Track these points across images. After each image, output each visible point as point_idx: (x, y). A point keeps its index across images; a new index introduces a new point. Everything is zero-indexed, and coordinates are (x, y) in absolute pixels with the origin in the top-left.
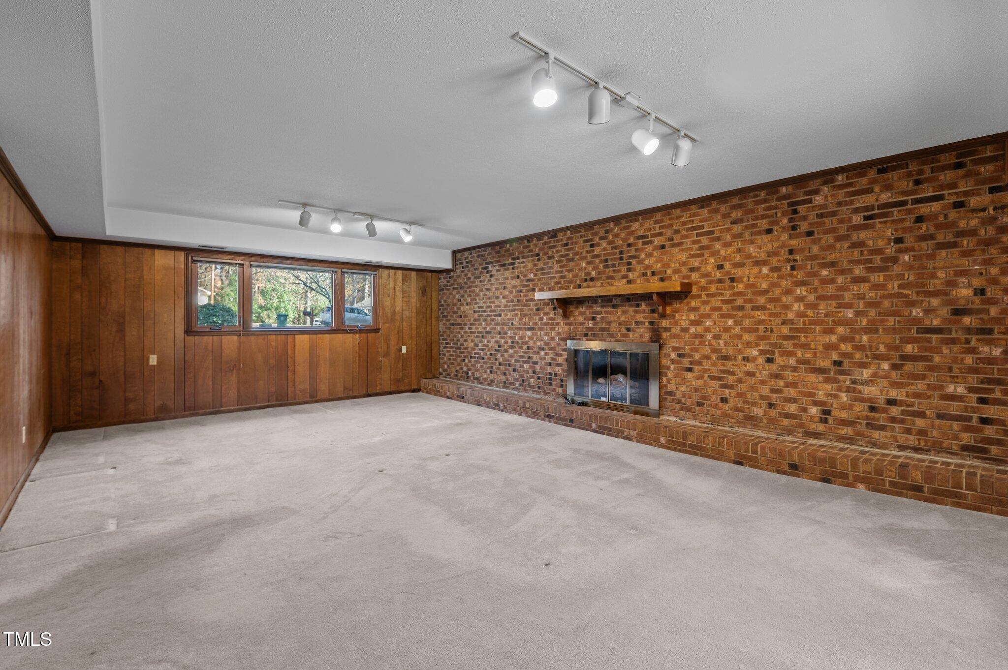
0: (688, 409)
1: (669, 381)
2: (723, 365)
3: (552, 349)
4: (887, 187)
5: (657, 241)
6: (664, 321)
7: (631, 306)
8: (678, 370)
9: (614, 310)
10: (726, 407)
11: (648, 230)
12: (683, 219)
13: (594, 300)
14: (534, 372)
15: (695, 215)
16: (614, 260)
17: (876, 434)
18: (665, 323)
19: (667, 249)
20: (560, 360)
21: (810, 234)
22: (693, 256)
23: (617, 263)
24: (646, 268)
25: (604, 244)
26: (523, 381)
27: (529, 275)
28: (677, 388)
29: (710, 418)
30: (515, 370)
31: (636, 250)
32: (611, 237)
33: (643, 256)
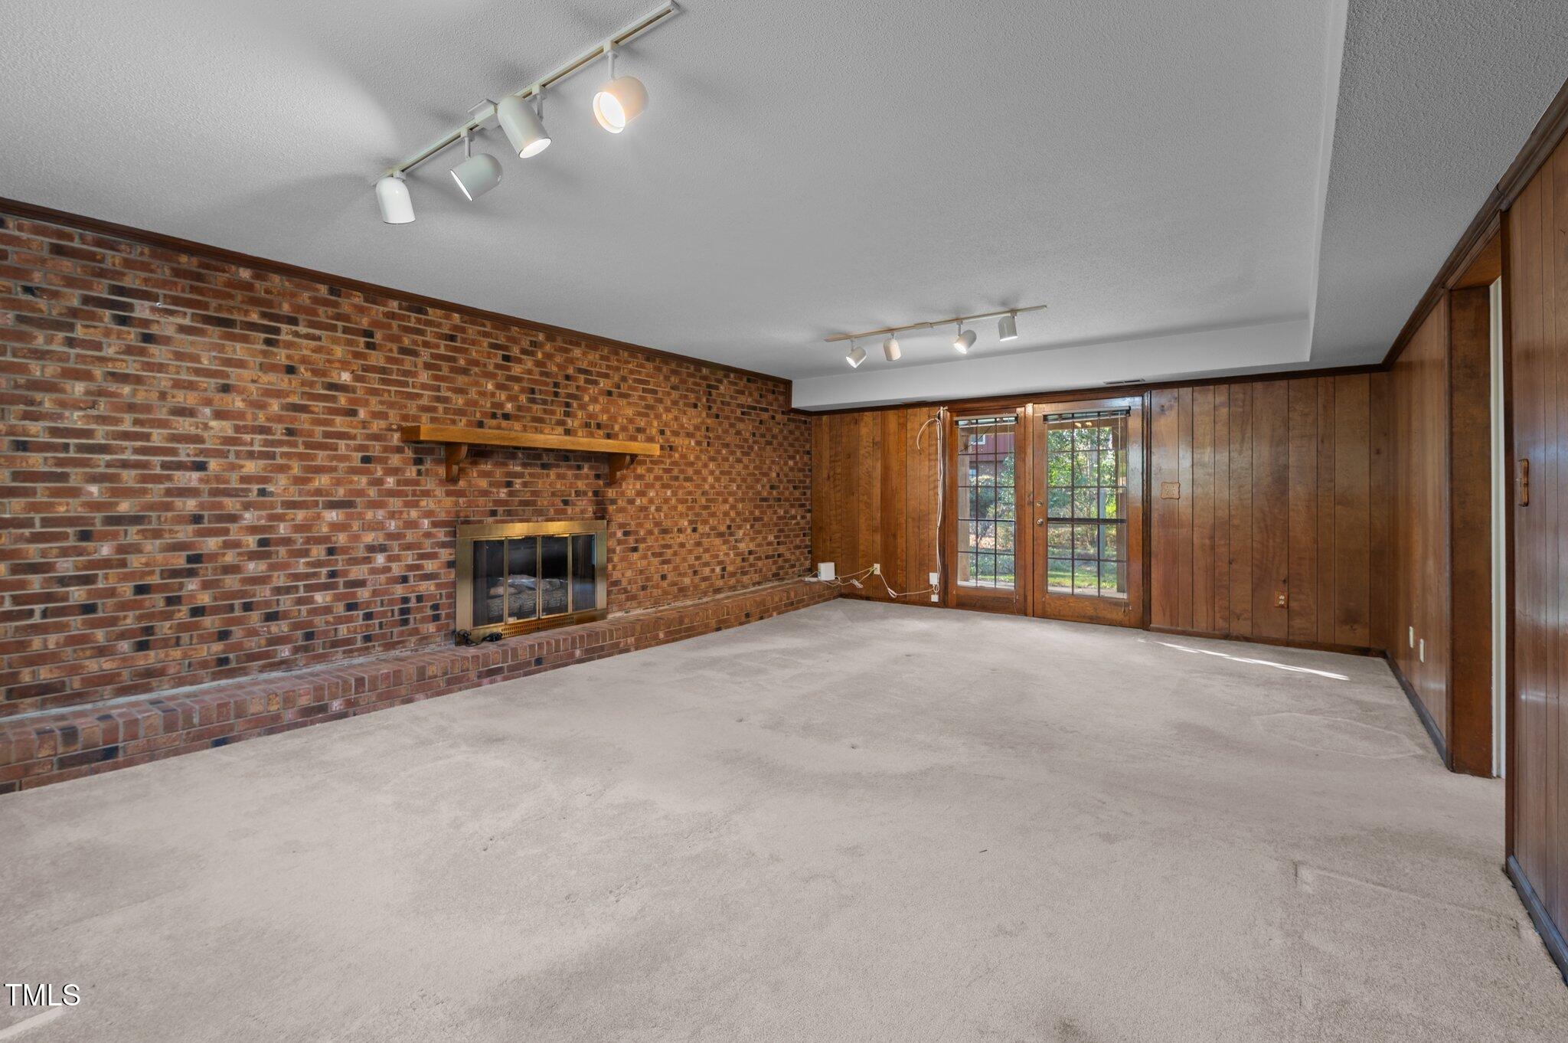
0: (633, 598)
1: (614, 568)
2: (663, 539)
3: (409, 547)
4: (750, 394)
5: (603, 383)
6: (610, 490)
7: (570, 467)
8: (624, 552)
9: (545, 471)
10: (665, 584)
11: (592, 364)
12: (630, 366)
13: (511, 452)
14: (350, 607)
15: (642, 366)
16: (546, 393)
17: (745, 579)
18: (611, 493)
19: (614, 397)
20: (430, 566)
21: (717, 416)
22: (640, 414)
23: (549, 398)
24: (591, 416)
25: (529, 364)
26: (309, 636)
27: (334, 374)
28: (623, 575)
29: (652, 600)
30: (271, 617)
31: (578, 387)
32: (540, 355)
33: (586, 398)
